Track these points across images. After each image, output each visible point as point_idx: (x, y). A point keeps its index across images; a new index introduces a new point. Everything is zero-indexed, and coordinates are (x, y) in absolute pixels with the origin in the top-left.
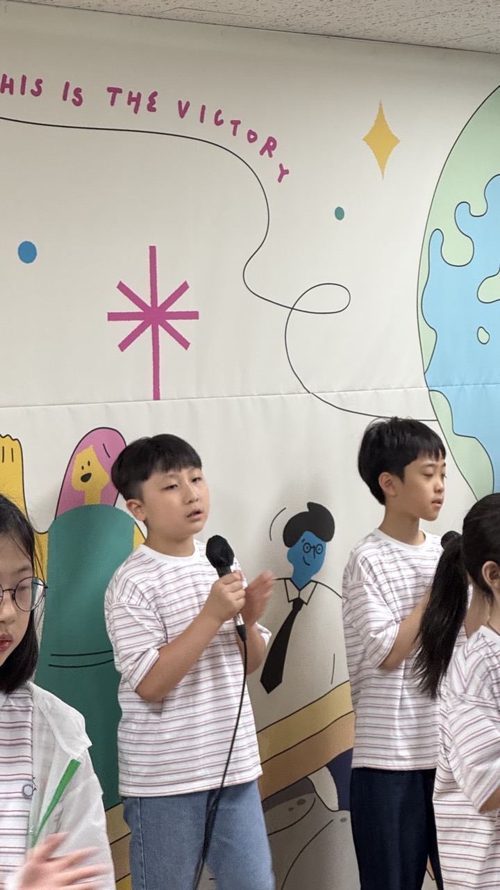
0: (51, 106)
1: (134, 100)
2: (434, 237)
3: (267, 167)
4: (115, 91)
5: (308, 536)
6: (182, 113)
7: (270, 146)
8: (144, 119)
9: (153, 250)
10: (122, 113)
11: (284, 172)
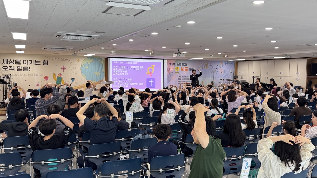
0: (58, 59)
1: (62, 59)
2: (82, 65)
3: (71, 62)
4: (61, 59)
5: (73, 79)
6: (65, 59)
7: (71, 61)
8: (63, 60)
9: (63, 66)
10: (62, 60)
11: (72, 62)
